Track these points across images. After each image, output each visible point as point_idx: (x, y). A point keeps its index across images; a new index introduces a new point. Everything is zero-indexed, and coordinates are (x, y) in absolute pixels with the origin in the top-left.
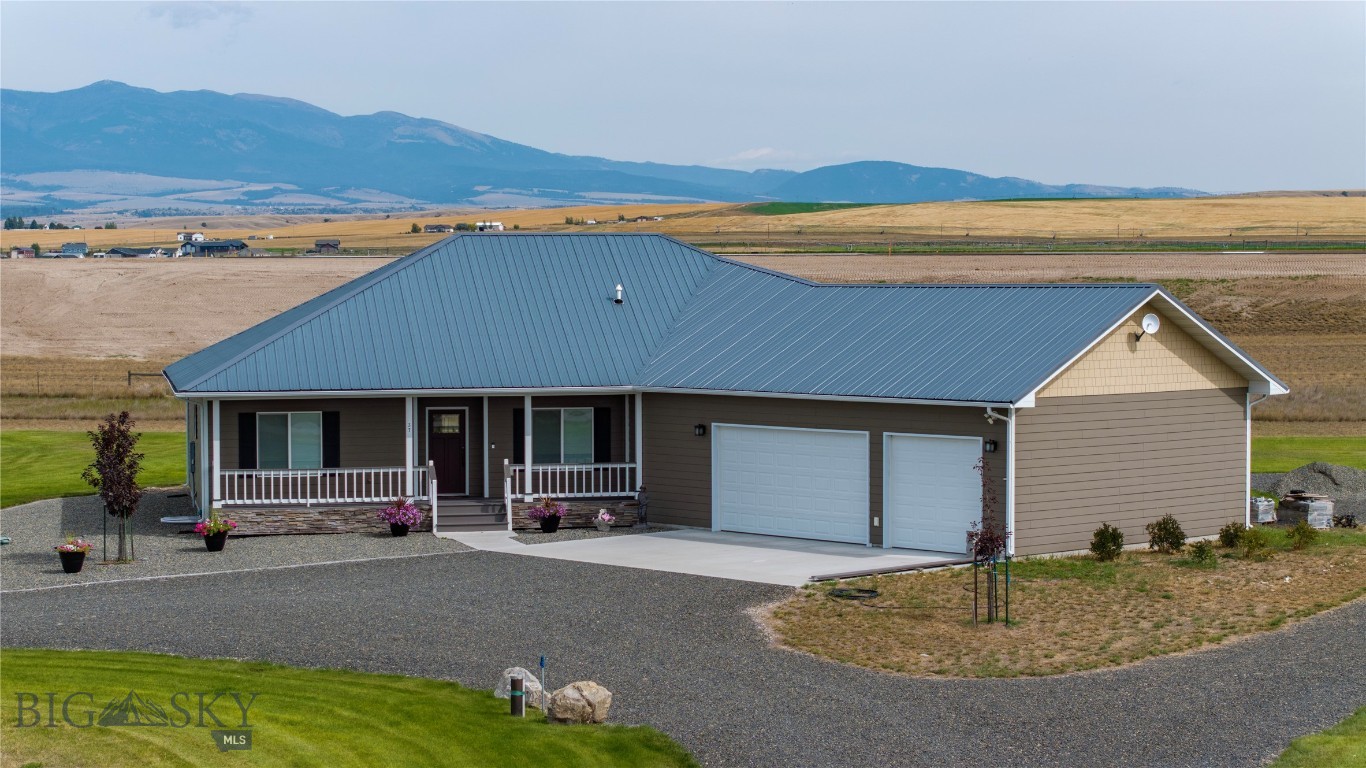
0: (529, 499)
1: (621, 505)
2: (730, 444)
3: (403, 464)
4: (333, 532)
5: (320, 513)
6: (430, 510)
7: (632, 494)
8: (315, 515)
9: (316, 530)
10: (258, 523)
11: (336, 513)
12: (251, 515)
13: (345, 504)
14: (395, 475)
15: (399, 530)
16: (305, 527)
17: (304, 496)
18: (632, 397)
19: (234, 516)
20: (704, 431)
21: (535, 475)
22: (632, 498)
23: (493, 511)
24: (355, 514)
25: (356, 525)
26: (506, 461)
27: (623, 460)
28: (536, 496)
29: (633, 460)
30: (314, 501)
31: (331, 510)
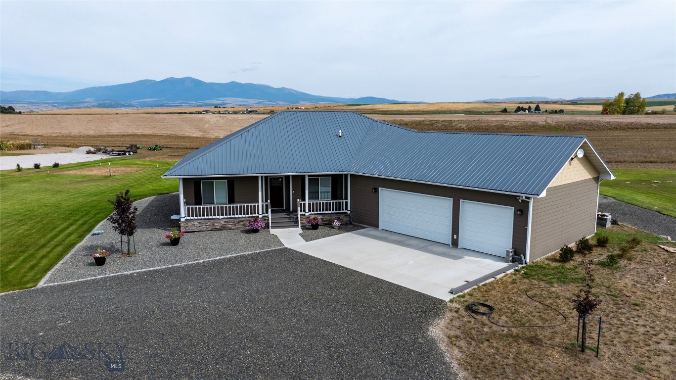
0: (307, 214)
1: (342, 216)
2: (386, 197)
3: (258, 202)
4: (230, 229)
5: (225, 222)
6: (269, 220)
7: (346, 211)
8: (222, 222)
9: (223, 228)
10: (200, 226)
11: (231, 222)
12: (196, 223)
13: (235, 218)
14: (255, 206)
15: (256, 231)
16: (219, 227)
17: (218, 215)
18: (346, 175)
19: (190, 224)
20: (376, 191)
21: (309, 204)
22: (346, 213)
23: (293, 219)
24: (239, 222)
25: (239, 226)
26: (298, 200)
27: (342, 199)
28: (310, 213)
29: (346, 198)
30: (222, 217)
31: (229, 220)
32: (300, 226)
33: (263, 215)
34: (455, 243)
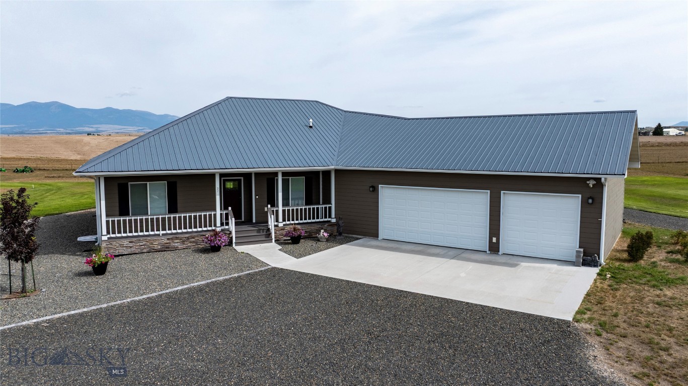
0: (281, 225)
2: (390, 196)
3: (215, 210)
4: (176, 249)
5: (168, 239)
6: (231, 233)
7: (330, 219)
8: (165, 240)
9: (165, 249)
10: (131, 247)
11: (177, 238)
12: (126, 242)
13: (182, 233)
15: (215, 249)
16: (159, 247)
17: (158, 230)
19: (115, 244)
20: (375, 190)
21: (284, 211)
23: (263, 232)
25: (189, 244)
26: (269, 206)
28: (284, 223)
30: (164, 232)
31: (175, 237)
32: (273, 240)
33: (223, 228)
34: (494, 248)
